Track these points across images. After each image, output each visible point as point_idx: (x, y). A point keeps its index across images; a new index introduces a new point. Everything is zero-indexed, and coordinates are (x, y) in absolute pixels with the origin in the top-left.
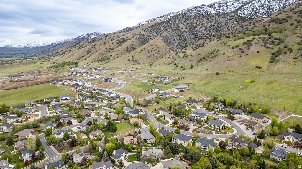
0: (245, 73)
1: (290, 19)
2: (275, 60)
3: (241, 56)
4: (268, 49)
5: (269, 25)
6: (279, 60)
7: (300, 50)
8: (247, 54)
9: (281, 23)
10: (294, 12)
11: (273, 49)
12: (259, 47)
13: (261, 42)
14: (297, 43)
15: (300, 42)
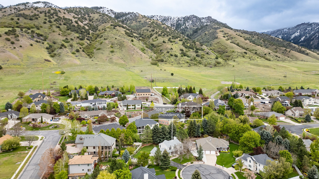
0: (38, 66)
1: (39, 17)
2: (55, 54)
3: (15, 48)
4: (39, 44)
5: (18, 19)
6: (60, 54)
7: (71, 46)
8: (21, 46)
9: (31, 19)
10: (38, 11)
11: (43, 43)
12: (27, 40)
13: (27, 35)
14: (63, 41)
15: (65, 40)
